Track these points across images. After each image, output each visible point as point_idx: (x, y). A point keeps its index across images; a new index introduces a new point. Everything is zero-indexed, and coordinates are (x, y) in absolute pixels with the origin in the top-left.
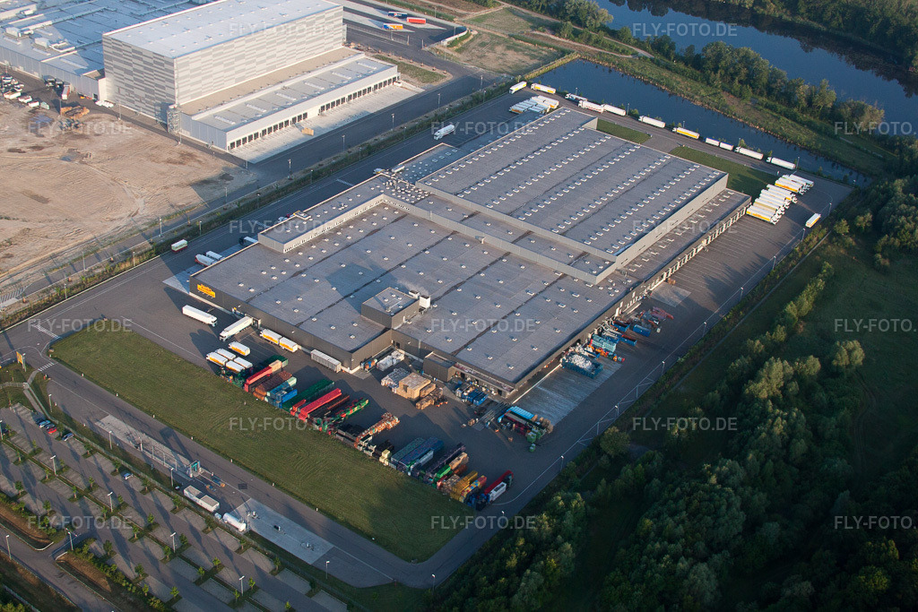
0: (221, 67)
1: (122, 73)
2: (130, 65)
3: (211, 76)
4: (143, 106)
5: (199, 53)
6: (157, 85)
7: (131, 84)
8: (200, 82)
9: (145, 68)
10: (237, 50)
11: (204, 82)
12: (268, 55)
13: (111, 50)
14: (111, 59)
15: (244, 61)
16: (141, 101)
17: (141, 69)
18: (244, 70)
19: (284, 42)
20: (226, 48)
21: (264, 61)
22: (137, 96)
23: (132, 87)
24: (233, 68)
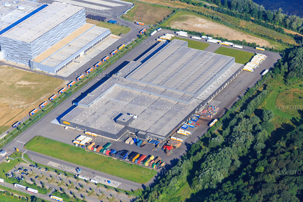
0: (46, 42)
1: (9, 49)
2: (12, 46)
3: (43, 46)
4: (19, 60)
5: (38, 39)
6: (24, 53)
7: (13, 53)
8: (39, 49)
9: (18, 47)
10: (50, 35)
11: (41, 49)
12: (61, 33)
13: (3, 41)
14: (4, 44)
15: (53, 38)
16: (17, 59)
17: (17, 47)
18: (53, 41)
19: (66, 27)
20: (46, 35)
21: (60, 36)
22: (15, 57)
23: (14, 54)
24: (50, 41)
